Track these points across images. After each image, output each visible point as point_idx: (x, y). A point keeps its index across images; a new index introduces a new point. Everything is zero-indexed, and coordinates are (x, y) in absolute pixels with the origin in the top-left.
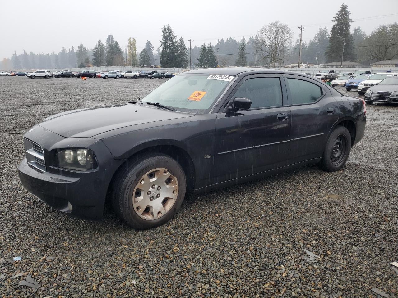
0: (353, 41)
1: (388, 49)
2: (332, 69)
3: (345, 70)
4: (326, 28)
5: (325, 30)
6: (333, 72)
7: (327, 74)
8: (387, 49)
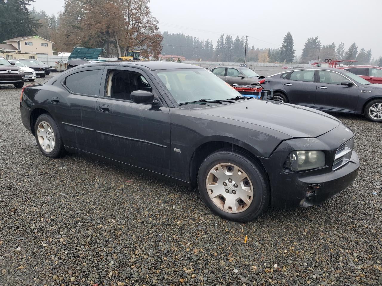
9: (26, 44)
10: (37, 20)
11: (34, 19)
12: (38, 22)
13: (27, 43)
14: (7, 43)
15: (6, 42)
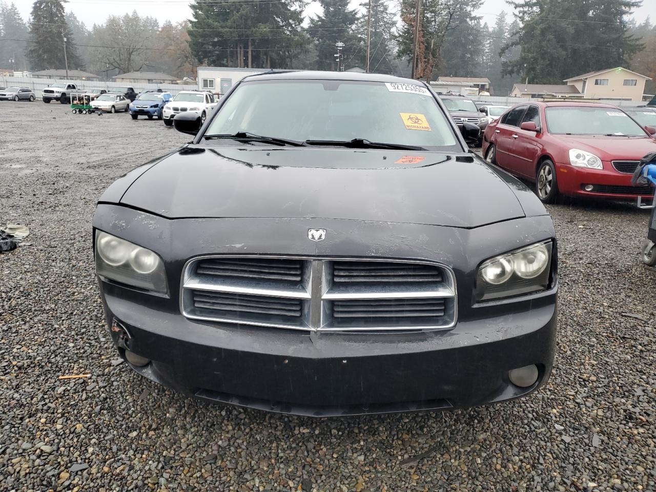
0: (72, 36)
1: (132, 56)
2: (71, 83)
3: (90, 85)
4: (13, 5)
5: (12, 9)
6: (74, 87)
7: (64, 90)
8: (130, 54)
9: (597, 83)
10: (637, 40)
11: (632, 38)
12: (638, 43)
13: (599, 82)
14: (568, 84)
15: (567, 82)
